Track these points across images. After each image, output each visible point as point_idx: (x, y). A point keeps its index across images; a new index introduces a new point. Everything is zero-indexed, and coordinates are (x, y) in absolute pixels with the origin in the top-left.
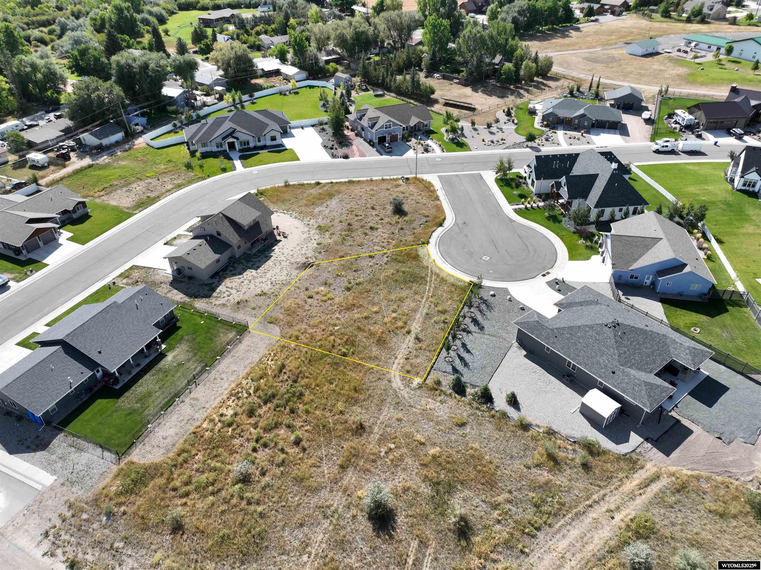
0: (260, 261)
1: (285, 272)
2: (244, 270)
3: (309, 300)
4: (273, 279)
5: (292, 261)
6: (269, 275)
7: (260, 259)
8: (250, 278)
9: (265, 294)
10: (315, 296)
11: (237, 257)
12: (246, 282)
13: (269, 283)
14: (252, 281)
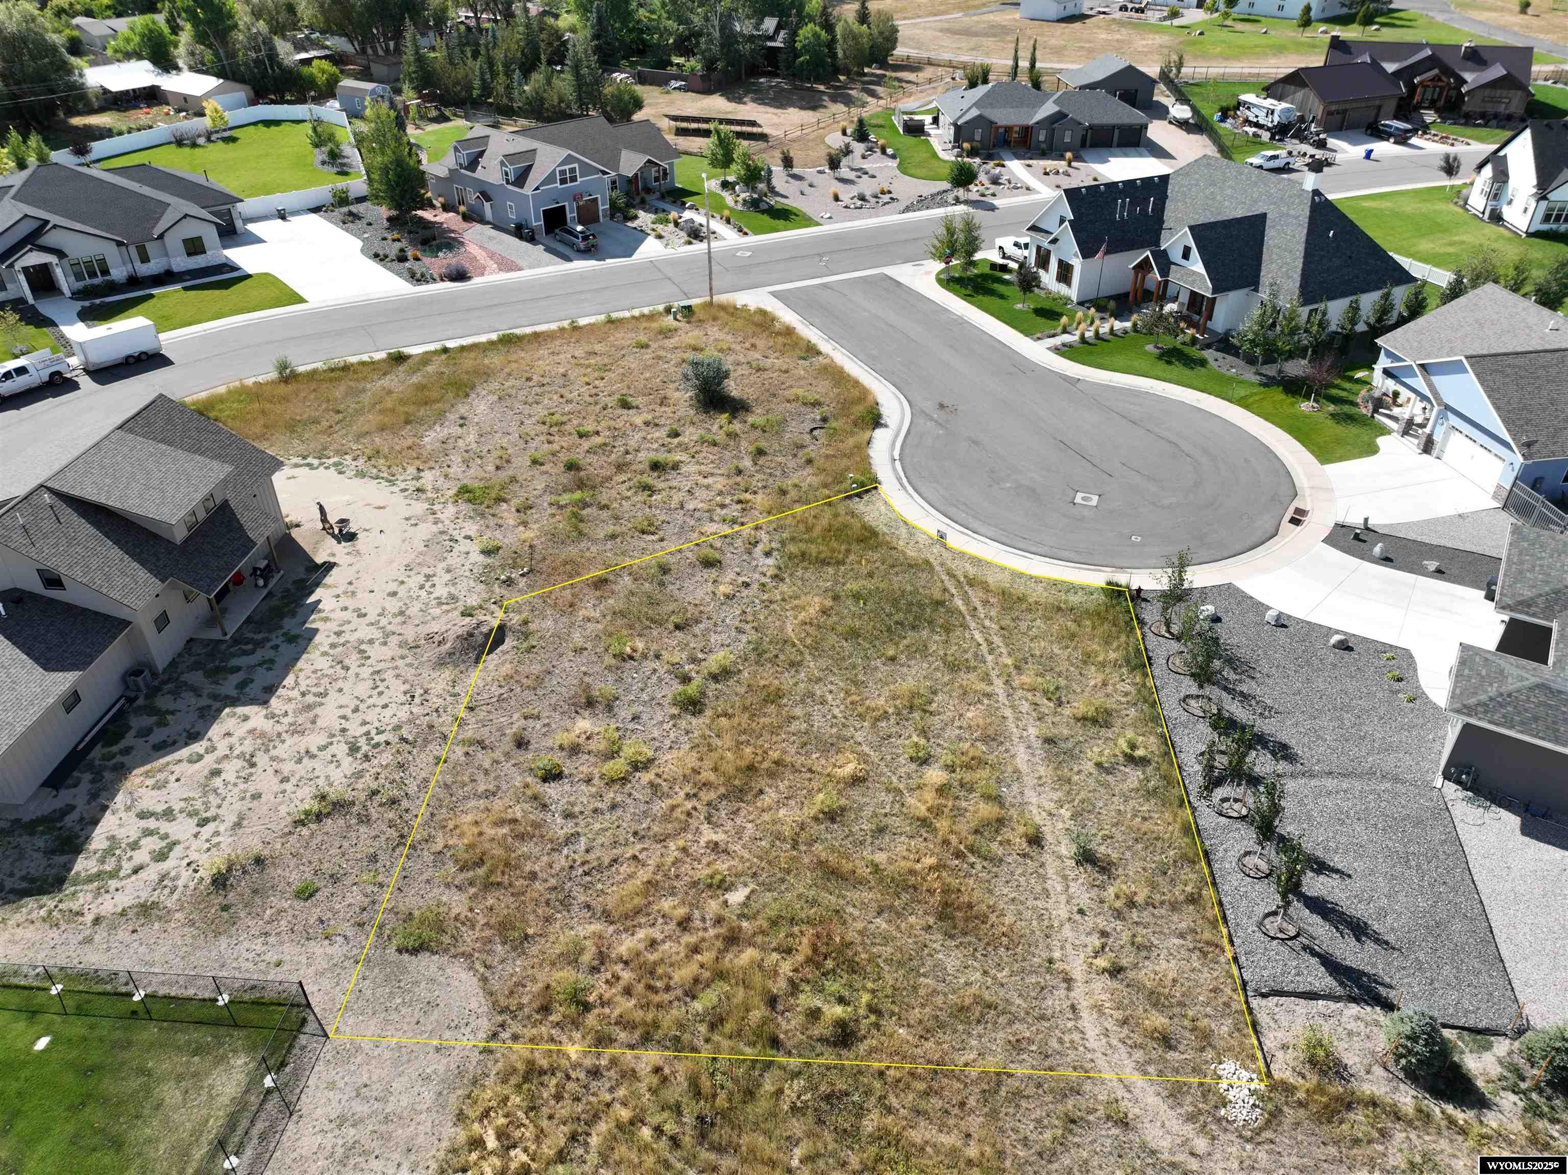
0: (269, 664)
1: (396, 691)
2: (209, 715)
3: (552, 790)
4: (355, 729)
5: (410, 634)
6: (329, 715)
7: (268, 654)
8: (248, 747)
9: (340, 806)
10: (568, 767)
11: (161, 662)
12: (231, 769)
13: (341, 749)
14: (262, 760)
